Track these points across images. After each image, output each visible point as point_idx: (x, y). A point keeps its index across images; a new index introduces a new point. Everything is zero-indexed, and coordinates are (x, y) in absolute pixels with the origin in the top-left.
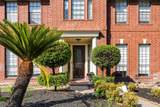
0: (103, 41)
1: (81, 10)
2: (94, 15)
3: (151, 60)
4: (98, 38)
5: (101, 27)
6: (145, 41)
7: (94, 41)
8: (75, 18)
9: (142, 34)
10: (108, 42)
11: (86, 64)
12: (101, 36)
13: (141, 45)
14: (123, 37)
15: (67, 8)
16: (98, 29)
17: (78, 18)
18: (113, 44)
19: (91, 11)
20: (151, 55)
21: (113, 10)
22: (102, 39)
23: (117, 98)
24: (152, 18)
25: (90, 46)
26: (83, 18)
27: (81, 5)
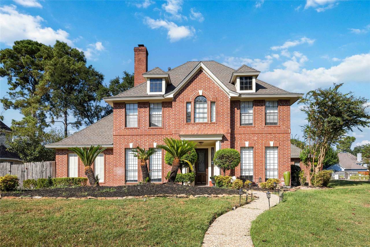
0: (227, 145)
1: (204, 113)
2: (217, 117)
3: (279, 164)
4: (222, 141)
5: (224, 129)
6: (272, 144)
7: (218, 144)
8: (197, 121)
9: (269, 136)
10: (232, 146)
11: (210, 169)
12: (224, 139)
13: (268, 148)
14: (249, 140)
15: (189, 110)
16: (222, 133)
17: (201, 121)
18: (237, 149)
19: (214, 114)
20: (279, 158)
21: (237, 112)
22: (225, 142)
23: (230, 184)
24: (279, 119)
25: (213, 149)
26: (206, 121)
27: (204, 108)
